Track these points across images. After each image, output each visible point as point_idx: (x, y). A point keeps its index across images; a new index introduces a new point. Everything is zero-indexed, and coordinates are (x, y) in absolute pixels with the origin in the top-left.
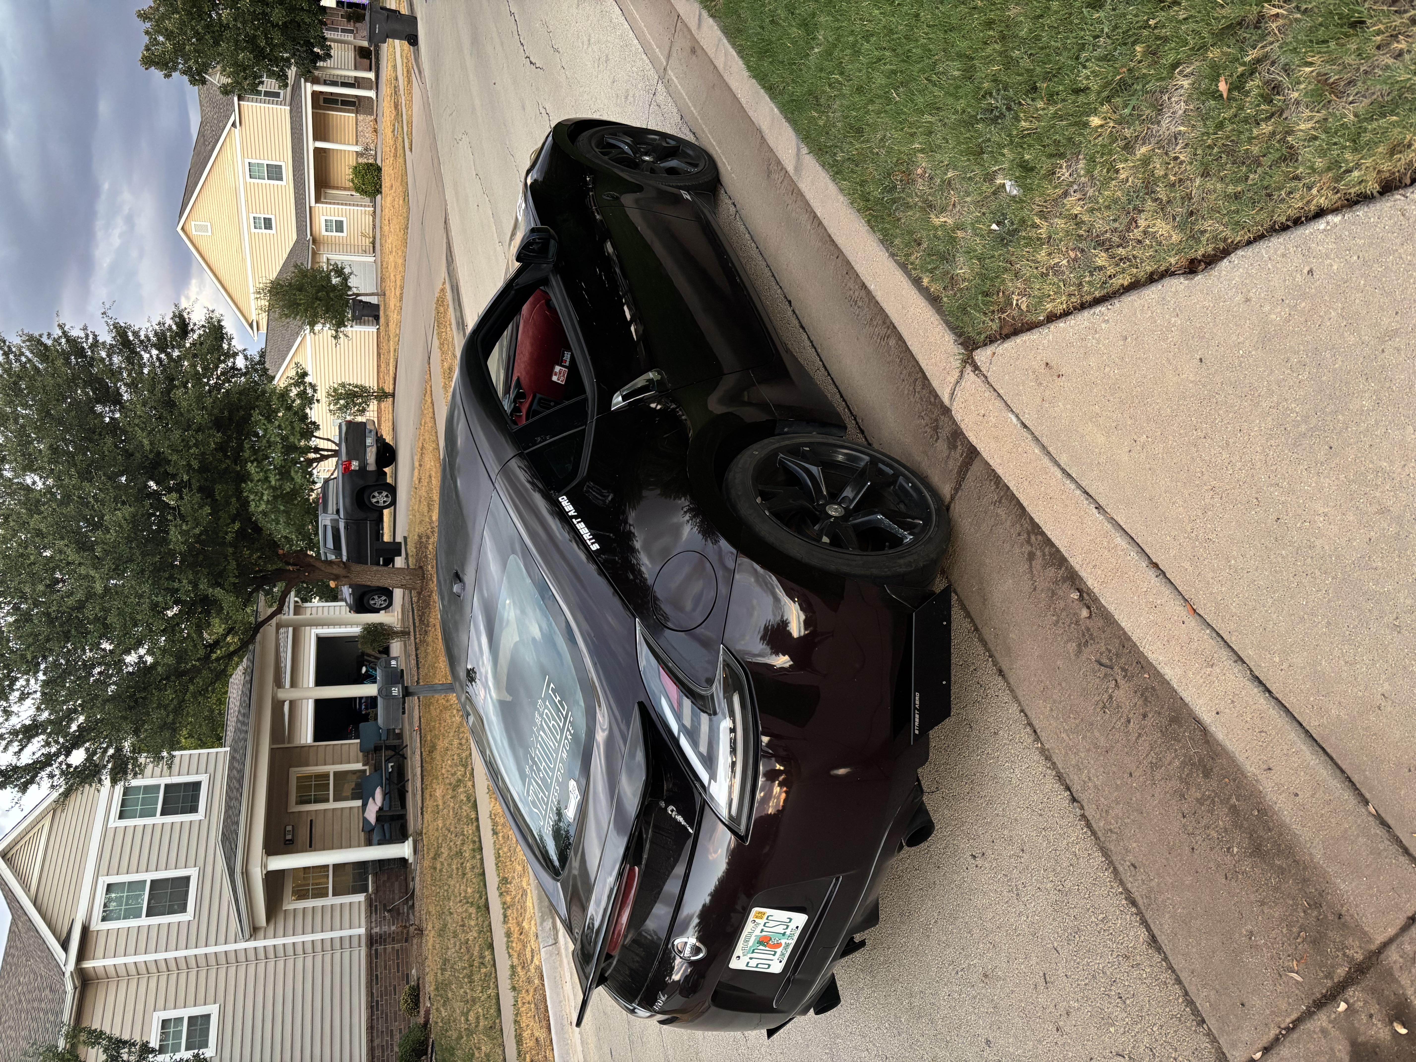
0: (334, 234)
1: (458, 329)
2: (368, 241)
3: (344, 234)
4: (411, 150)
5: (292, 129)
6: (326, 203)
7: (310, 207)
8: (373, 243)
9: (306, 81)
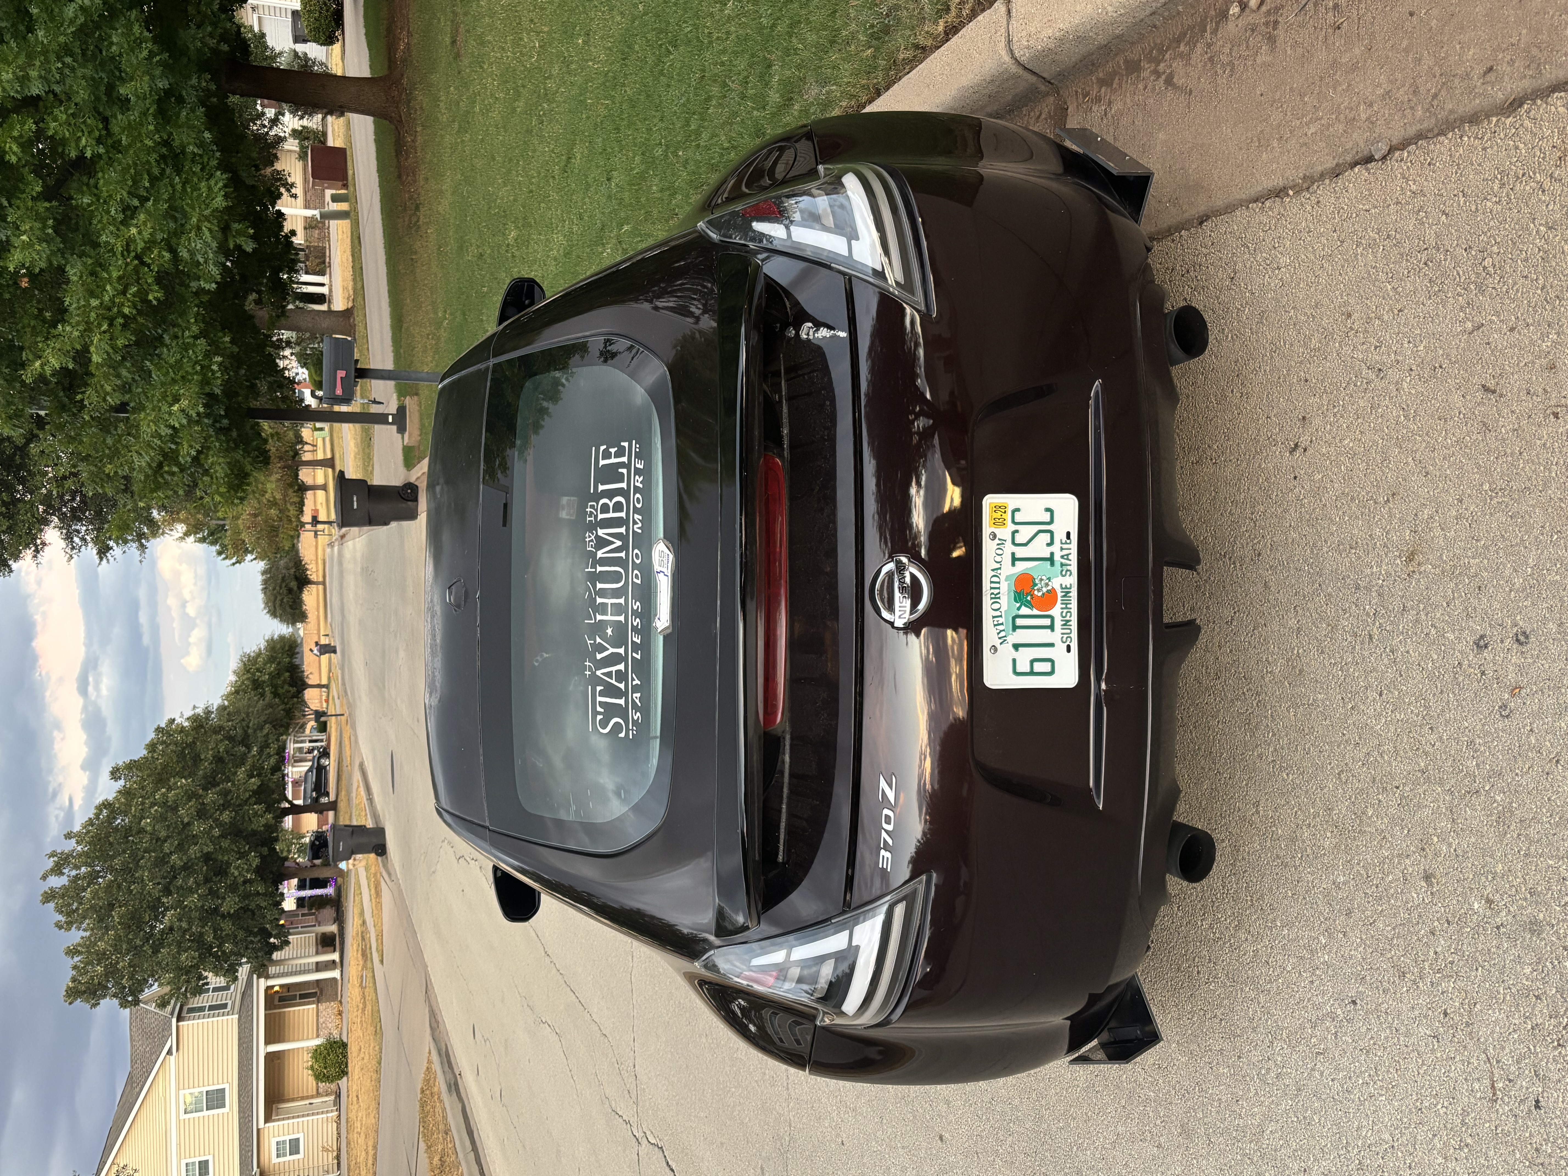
0: (289, 1158)
1: (450, 1091)
2: (330, 1158)
3: (300, 1156)
4: (382, 962)
5: (239, 1039)
6: (279, 1120)
7: (258, 1130)
8: (338, 1157)
9: (259, 977)
